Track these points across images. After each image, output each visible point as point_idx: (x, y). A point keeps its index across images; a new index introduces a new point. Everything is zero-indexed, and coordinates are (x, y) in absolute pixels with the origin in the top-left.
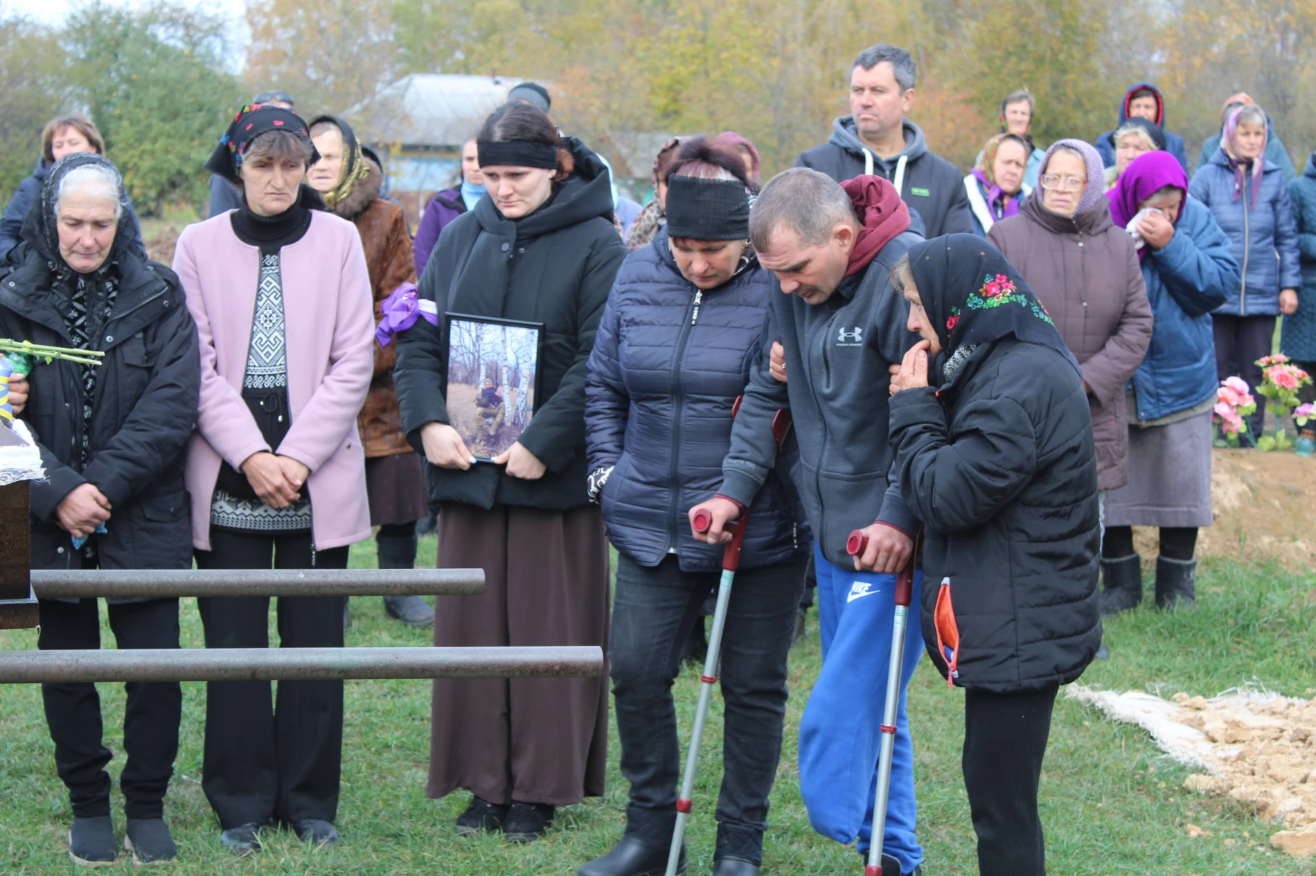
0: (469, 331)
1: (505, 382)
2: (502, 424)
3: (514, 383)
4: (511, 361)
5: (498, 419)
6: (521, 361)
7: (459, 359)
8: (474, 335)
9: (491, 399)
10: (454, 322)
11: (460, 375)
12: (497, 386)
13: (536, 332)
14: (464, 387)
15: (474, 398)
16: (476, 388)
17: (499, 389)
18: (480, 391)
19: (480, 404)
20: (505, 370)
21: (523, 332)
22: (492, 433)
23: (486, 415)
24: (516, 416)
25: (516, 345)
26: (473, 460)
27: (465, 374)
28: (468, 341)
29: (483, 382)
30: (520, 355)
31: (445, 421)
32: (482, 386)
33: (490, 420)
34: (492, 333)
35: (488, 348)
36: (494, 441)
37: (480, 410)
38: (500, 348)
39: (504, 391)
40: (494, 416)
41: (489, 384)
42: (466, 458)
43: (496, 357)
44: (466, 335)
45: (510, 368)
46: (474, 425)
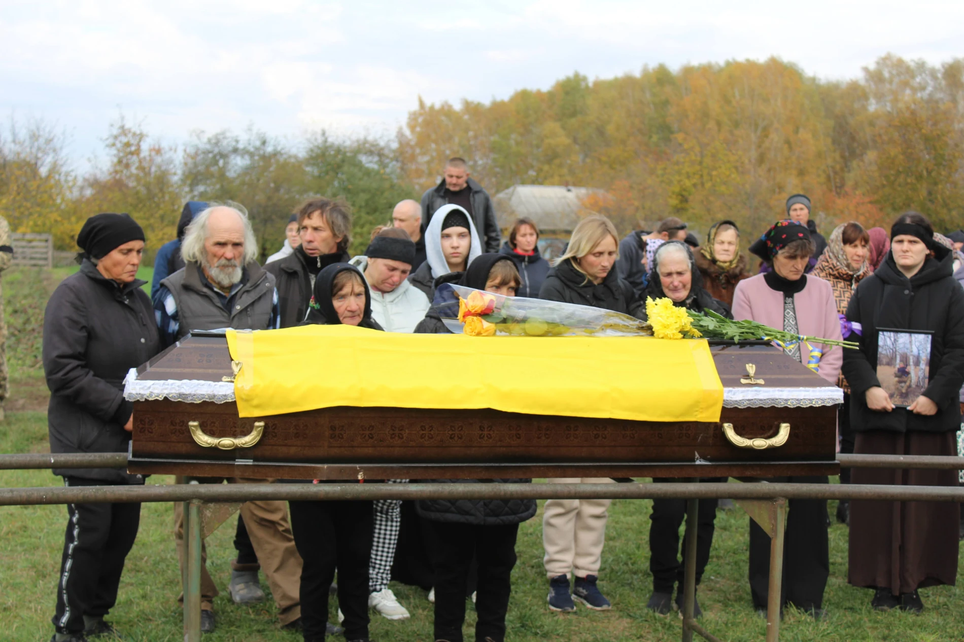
0: (890, 338)
1: (911, 363)
2: (910, 386)
3: (917, 363)
4: (915, 351)
5: (908, 384)
6: (921, 352)
7: (884, 352)
8: (893, 339)
9: (903, 373)
10: (881, 333)
11: (884, 361)
12: (907, 365)
13: (930, 337)
14: (887, 368)
15: (893, 373)
16: (894, 367)
17: (908, 367)
18: (896, 369)
19: (896, 376)
20: (911, 358)
21: (922, 337)
22: (904, 391)
23: (900, 382)
24: (918, 382)
25: (917, 344)
26: (894, 407)
27: (888, 360)
28: (889, 342)
29: (898, 364)
30: (920, 349)
31: (879, 386)
32: (898, 366)
33: (903, 384)
34: (903, 338)
35: (901, 346)
36: (905, 395)
37: (897, 379)
38: (908, 346)
39: (911, 369)
40: (905, 382)
41: (902, 365)
42: (890, 406)
43: (906, 351)
44: (888, 339)
45: (914, 356)
46: (893, 388)
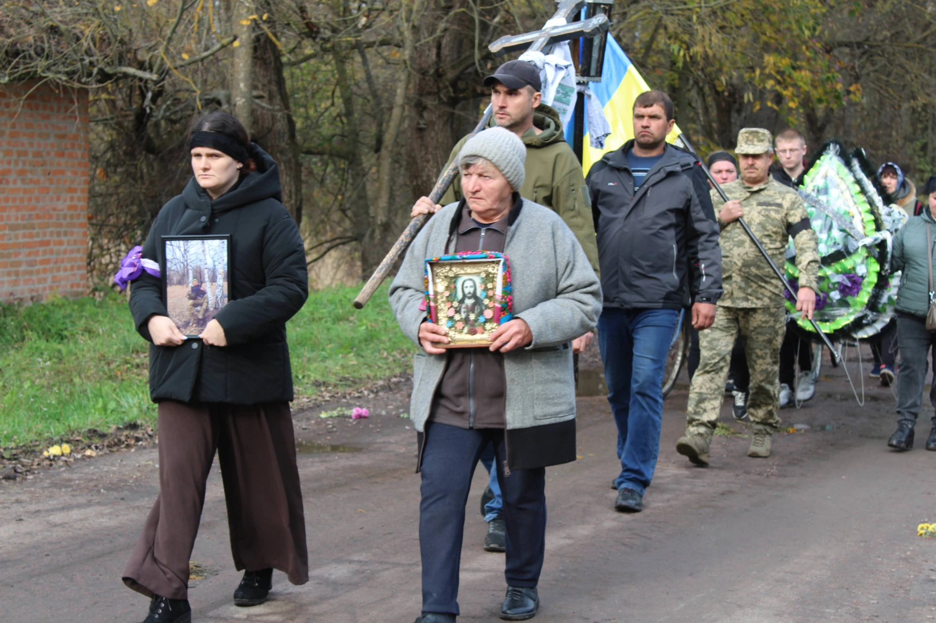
0: (179, 247)
1: (207, 279)
2: (207, 310)
3: (213, 279)
4: (210, 264)
5: (204, 307)
6: (216, 263)
7: (174, 268)
8: (182, 249)
9: (197, 293)
10: (168, 242)
11: (175, 279)
12: (202, 283)
13: (226, 241)
14: (178, 287)
15: (186, 294)
16: (187, 286)
17: (203, 285)
18: (190, 289)
19: (190, 298)
20: (206, 271)
21: (216, 243)
22: (200, 317)
23: (195, 305)
24: (217, 303)
25: (212, 253)
26: (185, 338)
27: (179, 278)
28: (179, 254)
29: (192, 282)
30: (215, 259)
31: (164, 313)
32: (191, 285)
33: (199, 308)
34: (195, 246)
35: (193, 258)
37: (191, 302)
38: (201, 257)
39: (207, 286)
40: (201, 305)
41: (196, 283)
42: (179, 337)
43: (199, 263)
44: (177, 250)
45: (209, 269)
46: (187, 313)
